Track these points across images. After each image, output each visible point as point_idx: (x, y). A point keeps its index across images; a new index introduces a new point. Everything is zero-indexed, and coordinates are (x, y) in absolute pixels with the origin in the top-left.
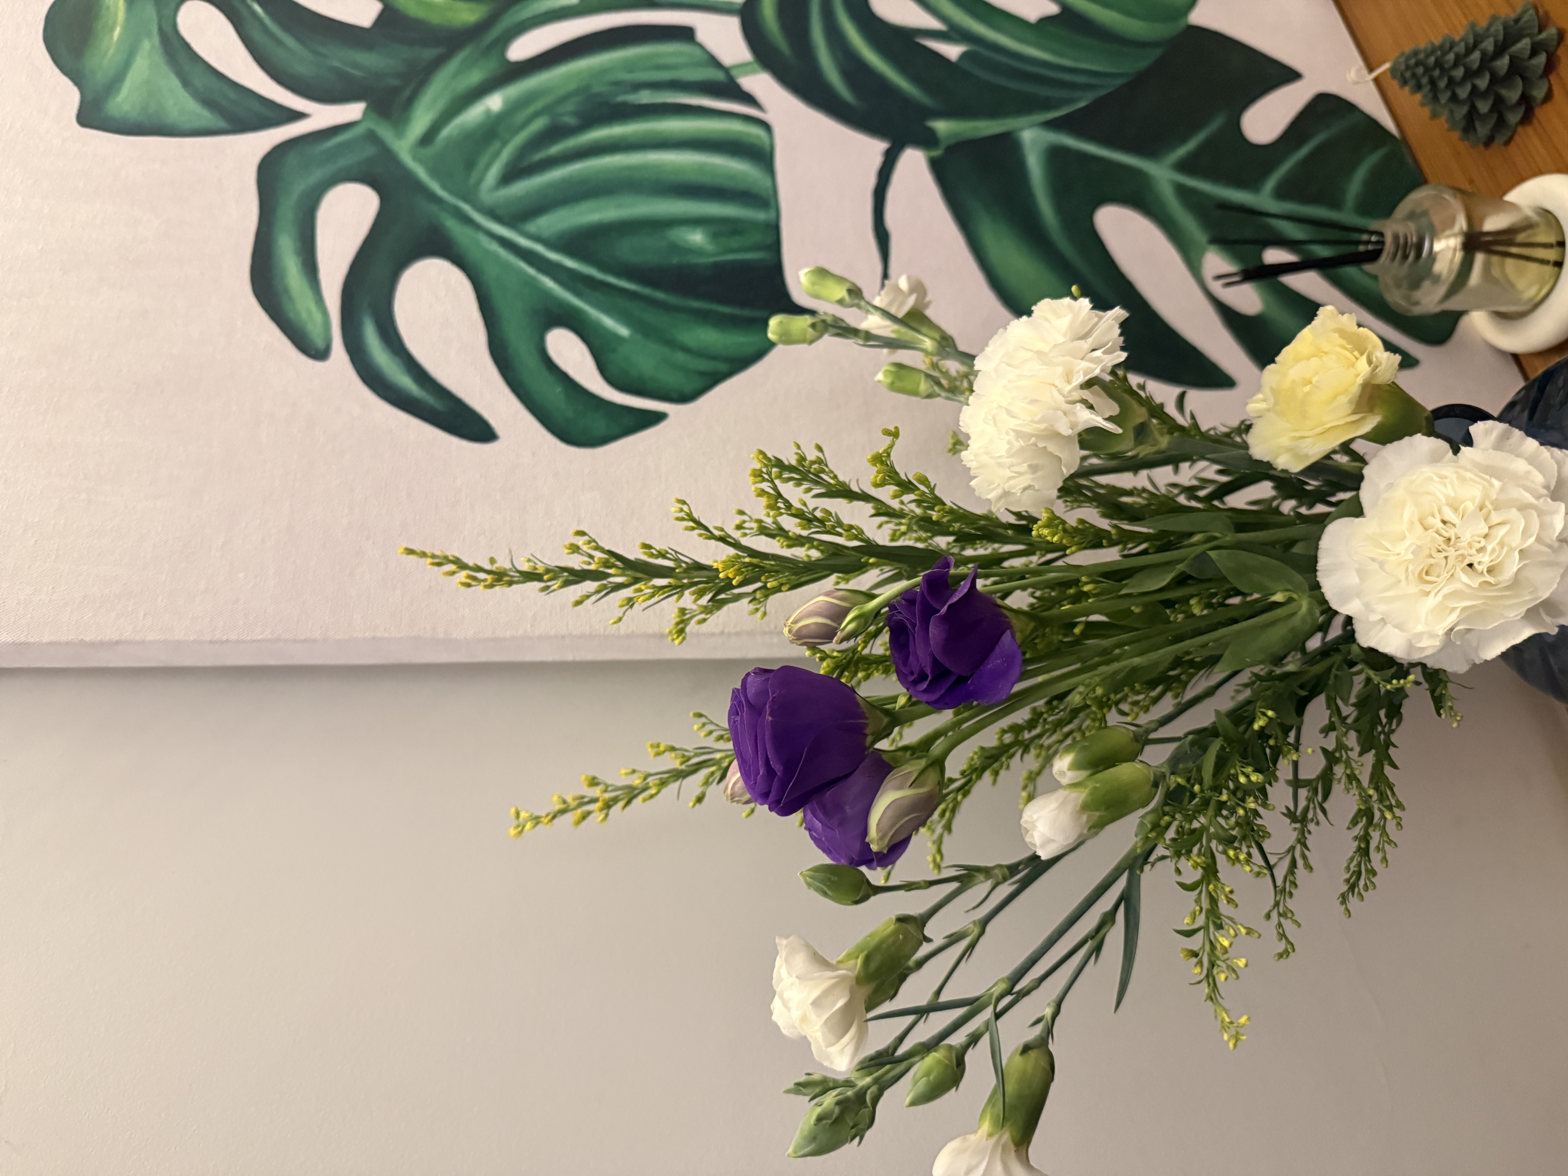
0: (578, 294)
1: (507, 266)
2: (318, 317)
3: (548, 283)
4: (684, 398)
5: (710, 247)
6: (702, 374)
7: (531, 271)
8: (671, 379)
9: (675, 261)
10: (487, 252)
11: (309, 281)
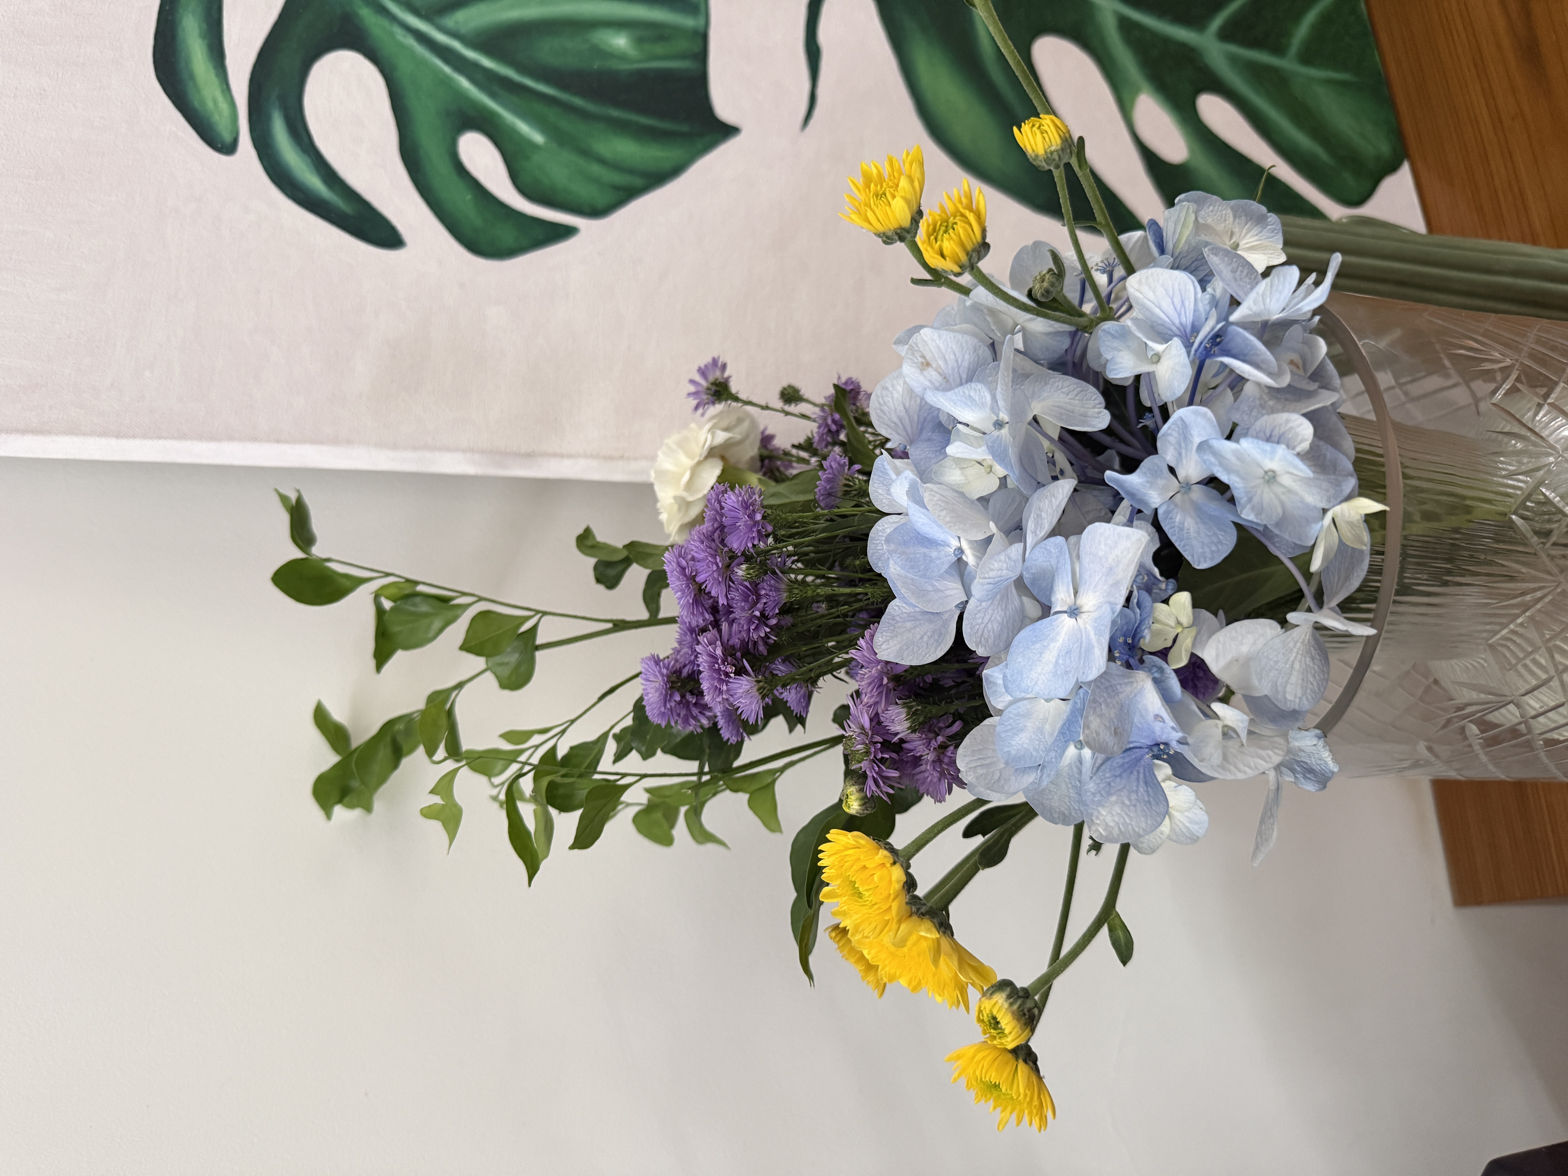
0: (493, 95)
1: (422, 63)
2: (224, 106)
3: (464, 83)
4: (596, 212)
5: (633, 52)
6: (616, 188)
7: (447, 69)
8: (584, 192)
9: (596, 65)
10: (402, 46)
11: (215, 68)
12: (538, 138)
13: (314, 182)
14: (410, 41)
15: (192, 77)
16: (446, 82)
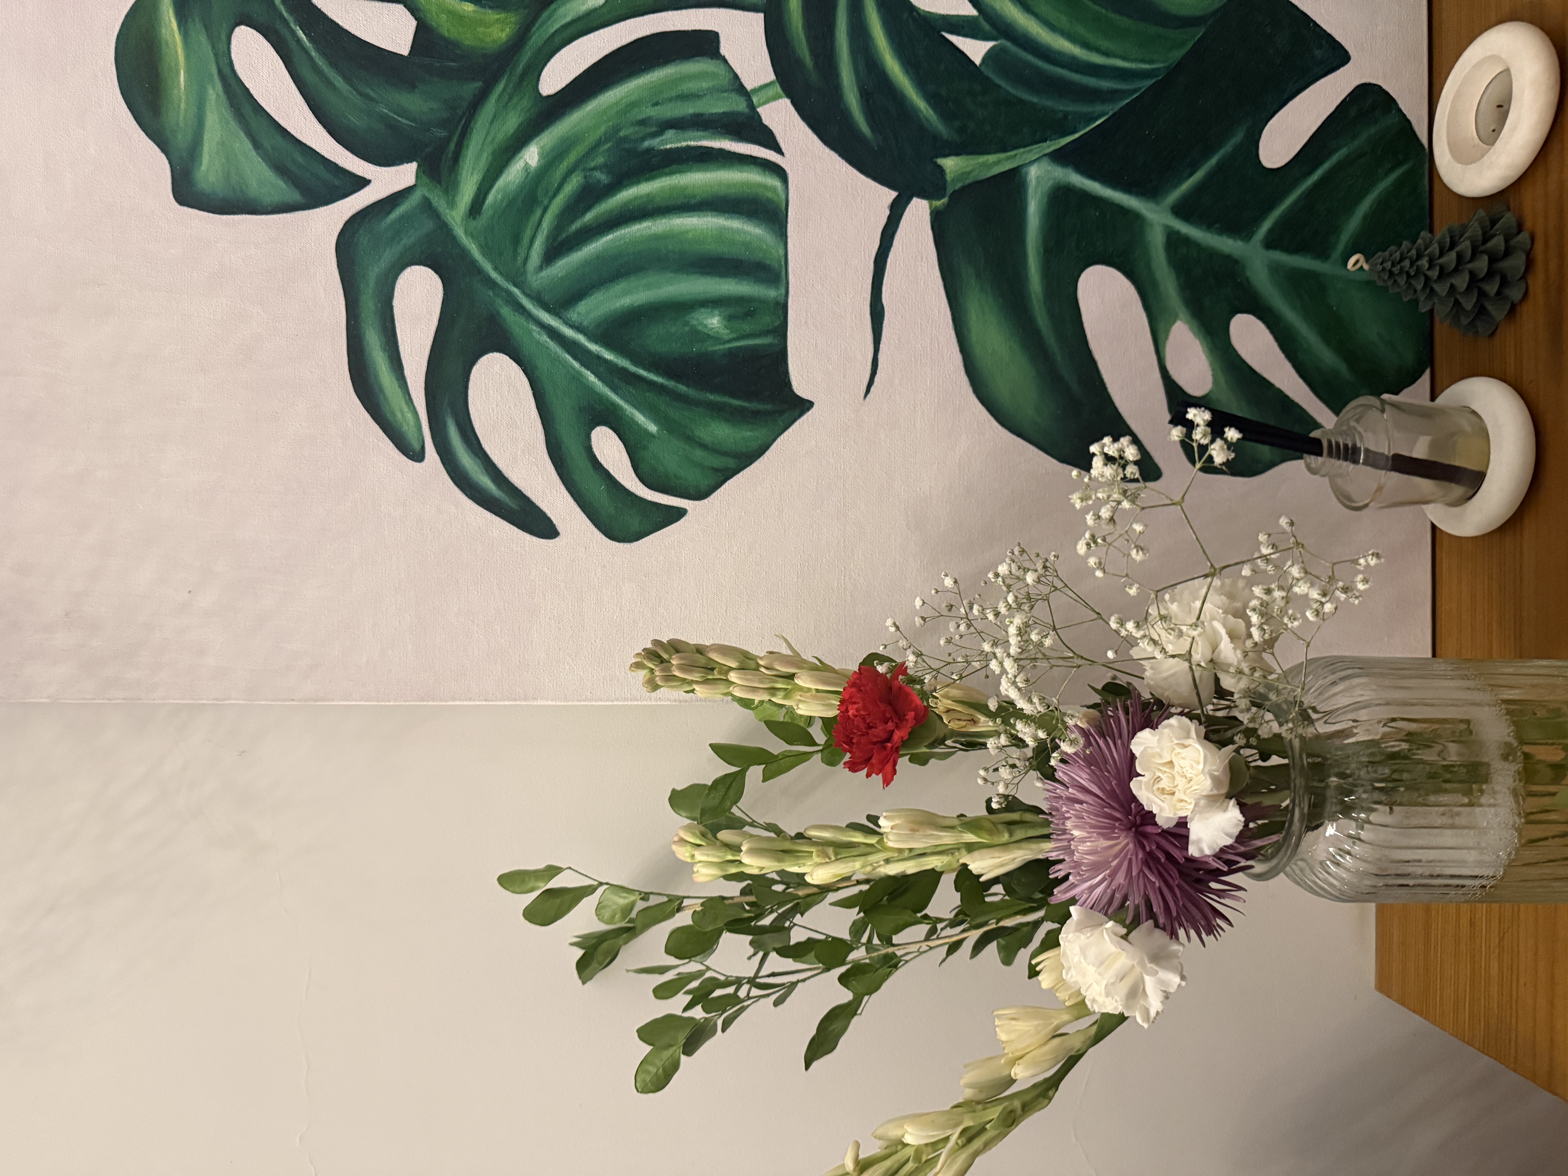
0: (615, 389)
1: (556, 359)
2: (409, 416)
3: (591, 378)
4: (700, 495)
5: (725, 333)
6: (716, 470)
7: (576, 365)
8: (692, 477)
9: (695, 348)
10: (538, 342)
11: (398, 380)
12: (653, 428)
13: (486, 482)
14: (544, 338)
15: (381, 390)
16: (577, 378)
